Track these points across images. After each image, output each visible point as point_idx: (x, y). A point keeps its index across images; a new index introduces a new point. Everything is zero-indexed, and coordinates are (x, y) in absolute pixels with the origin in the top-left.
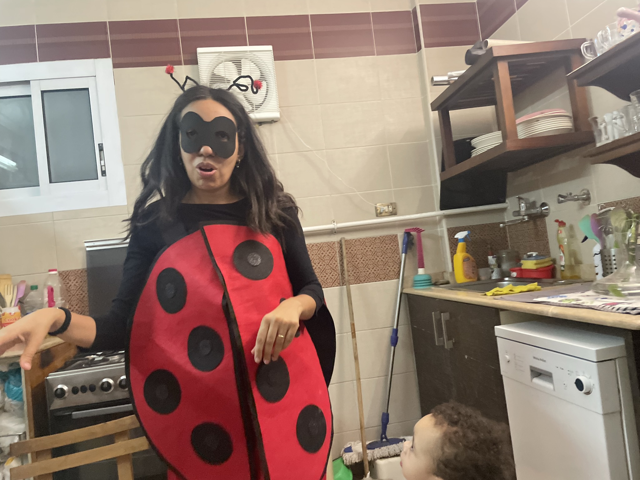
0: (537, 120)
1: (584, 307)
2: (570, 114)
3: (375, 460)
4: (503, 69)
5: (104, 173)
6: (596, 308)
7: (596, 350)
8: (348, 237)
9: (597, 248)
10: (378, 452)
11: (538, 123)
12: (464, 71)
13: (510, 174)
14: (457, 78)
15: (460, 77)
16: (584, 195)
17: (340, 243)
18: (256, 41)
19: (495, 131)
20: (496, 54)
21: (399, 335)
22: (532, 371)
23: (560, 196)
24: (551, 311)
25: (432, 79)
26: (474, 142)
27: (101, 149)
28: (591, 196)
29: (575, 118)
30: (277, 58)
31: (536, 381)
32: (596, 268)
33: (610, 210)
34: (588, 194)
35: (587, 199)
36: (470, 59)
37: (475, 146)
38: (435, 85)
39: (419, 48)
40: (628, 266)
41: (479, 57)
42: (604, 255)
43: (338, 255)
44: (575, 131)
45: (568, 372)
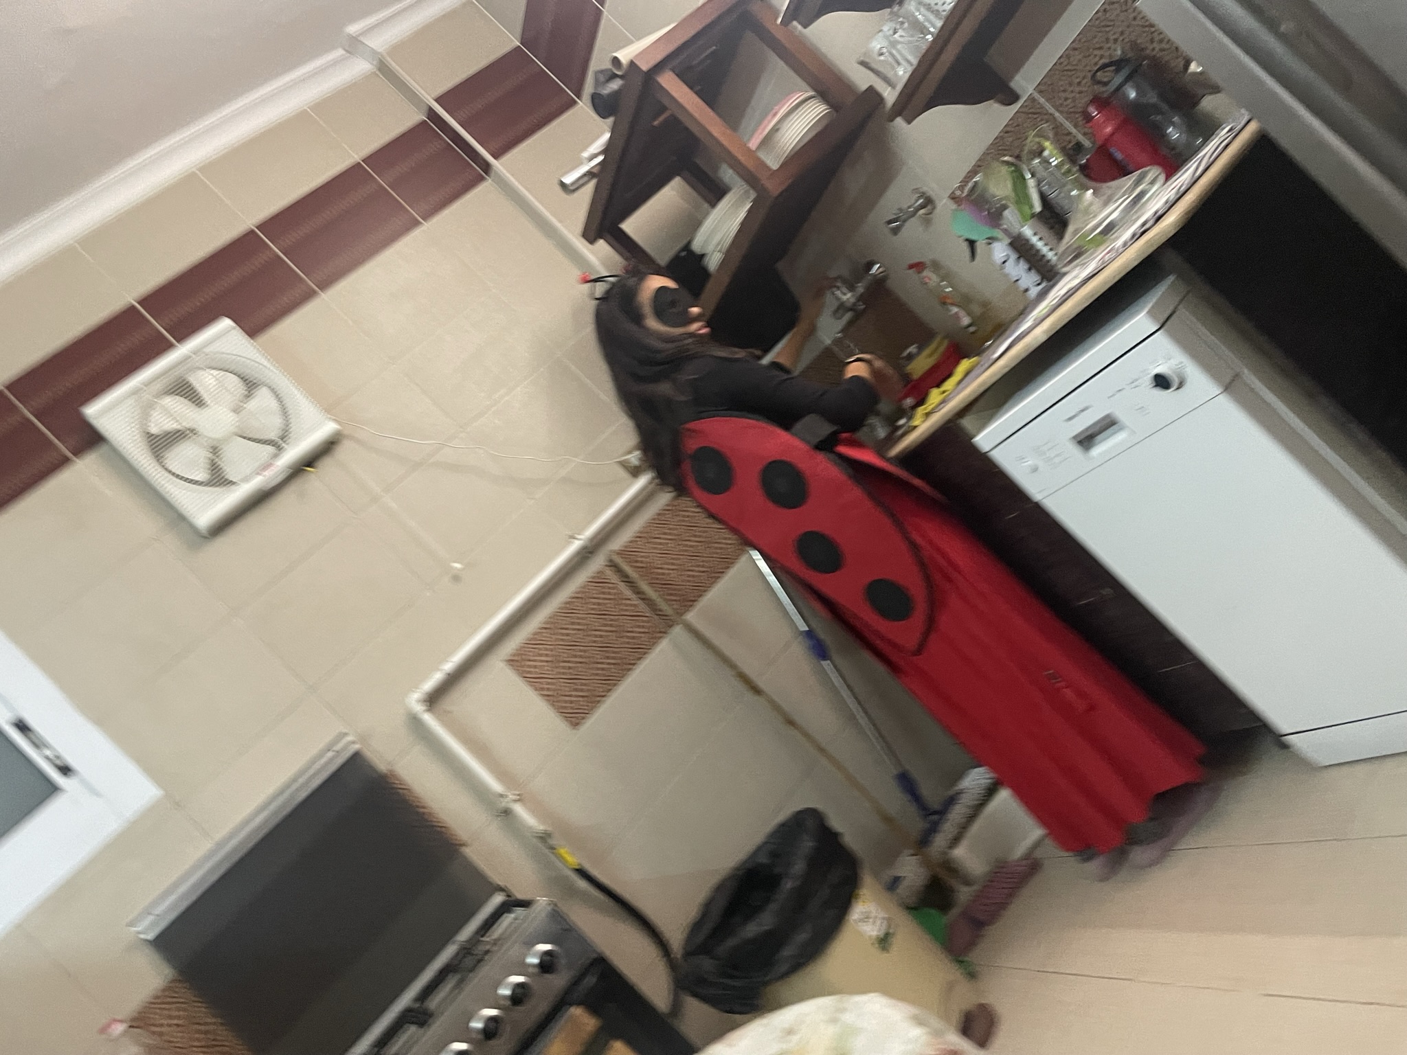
0: (775, 129)
2: (812, 93)
4: (670, 82)
5: (65, 770)
7: (1148, 313)
8: (618, 543)
11: (779, 135)
12: (607, 136)
13: (780, 266)
16: (917, 201)
17: (613, 565)
20: (645, 66)
22: (1080, 443)
23: (890, 222)
25: (563, 185)
26: (697, 246)
27: (22, 727)
28: (931, 193)
29: (823, 94)
31: (1098, 450)
32: (1019, 282)
33: (976, 182)
34: (923, 195)
35: (929, 202)
36: (603, 106)
37: (703, 252)
38: (574, 191)
39: (487, 167)
41: (616, 95)
42: (1021, 248)
44: (837, 111)
45: (1133, 385)
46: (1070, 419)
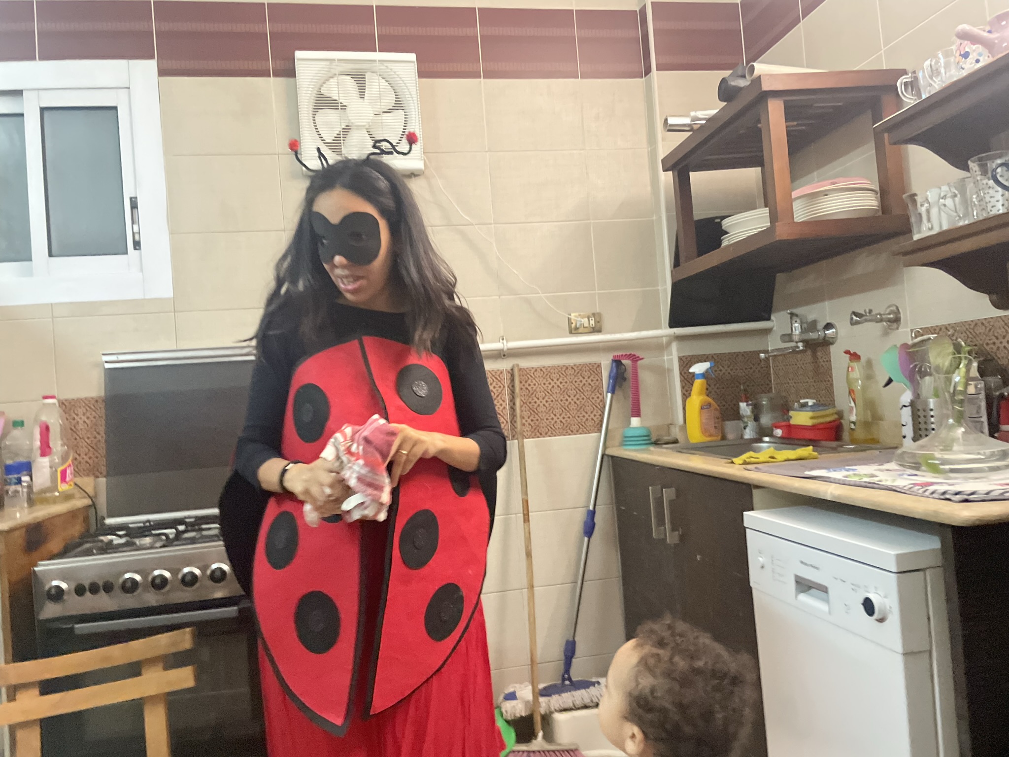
0: (825, 193)
1: (881, 486)
2: (876, 189)
3: (551, 713)
4: (775, 111)
5: (137, 245)
6: (898, 490)
7: (897, 554)
8: (525, 363)
9: (907, 397)
10: (556, 701)
11: (827, 198)
12: (714, 112)
13: (780, 277)
14: (703, 122)
15: (709, 120)
16: (889, 314)
17: (512, 373)
18: (390, 44)
19: (760, 208)
20: (766, 86)
21: (598, 519)
22: (797, 582)
23: (854, 313)
24: (830, 492)
25: (666, 120)
26: (726, 223)
27: (134, 205)
28: (902, 315)
29: (884, 193)
30: (422, 74)
31: (803, 597)
32: (903, 427)
33: (930, 339)
34: (897, 312)
35: (896, 321)
36: (726, 92)
37: (728, 230)
38: (669, 130)
39: (648, 71)
40: (951, 427)
41: (739, 89)
42: (917, 409)
43: (507, 391)
44: (883, 213)
45: (853, 587)
46: (802, 562)
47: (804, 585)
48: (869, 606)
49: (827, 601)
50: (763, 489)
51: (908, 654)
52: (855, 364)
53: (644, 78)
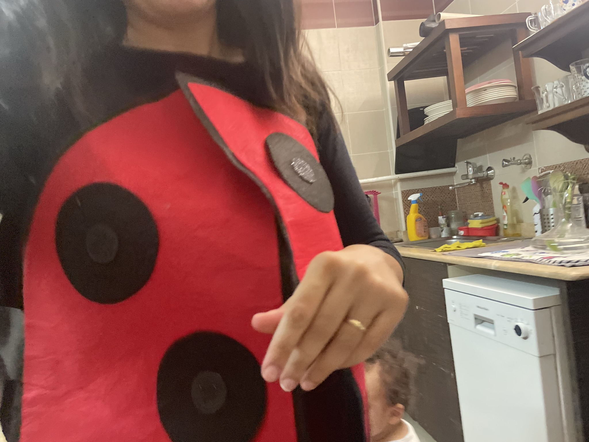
0: (485, 89)
1: (523, 260)
2: (515, 84)
4: (454, 41)
6: (534, 262)
7: (535, 300)
9: (537, 208)
11: (486, 92)
12: (418, 43)
13: (459, 141)
14: (411, 50)
15: (415, 48)
16: (526, 159)
19: (446, 100)
20: (448, 26)
22: (476, 319)
23: (504, 160)
24: (493, 265)
25: (389, 50)
26: (427, 110)
28: (533, 160)
29: (520, 87)
31: (479, 327)
32: (536, 226)
33: (549, 173)
34: (530, 158)
35: (530, 163)
36: (424, 31)
37: (428, 115)
38: (391, 56)
39: (377, 21)
40: (564, 223)
41: (432, 29)
42: (543, 214)
44: (520, 99)
45: (508, 319)
46: (478, 307)
47: (480, 320)
48: (518, 330)
49: (493, 329)
50: (454, 266)
51: (542, 357)
52: (505, 190)
53: (375, 26)
